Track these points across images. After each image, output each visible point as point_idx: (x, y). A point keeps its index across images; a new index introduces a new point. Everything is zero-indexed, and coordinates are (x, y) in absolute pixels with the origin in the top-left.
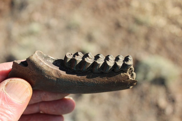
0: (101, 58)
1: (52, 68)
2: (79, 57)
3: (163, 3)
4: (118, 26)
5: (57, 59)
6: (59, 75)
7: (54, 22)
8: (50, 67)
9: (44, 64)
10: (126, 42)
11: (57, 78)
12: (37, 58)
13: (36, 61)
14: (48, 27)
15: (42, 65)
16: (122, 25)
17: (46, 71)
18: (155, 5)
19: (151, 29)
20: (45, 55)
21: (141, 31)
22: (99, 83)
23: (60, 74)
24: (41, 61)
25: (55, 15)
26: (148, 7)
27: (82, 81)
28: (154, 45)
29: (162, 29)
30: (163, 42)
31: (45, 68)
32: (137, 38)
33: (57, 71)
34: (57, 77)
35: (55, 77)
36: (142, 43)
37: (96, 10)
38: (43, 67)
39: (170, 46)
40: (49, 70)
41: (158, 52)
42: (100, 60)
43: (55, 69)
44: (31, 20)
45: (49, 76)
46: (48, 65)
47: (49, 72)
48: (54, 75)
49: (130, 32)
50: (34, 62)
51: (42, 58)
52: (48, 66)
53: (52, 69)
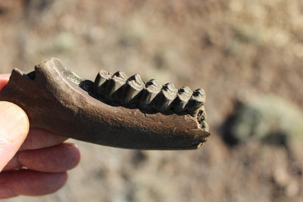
0: (155, 86)
1: (74, 89)
2: (121, 79)
3: (283, 6)
4: (207, 42)
5: (84, 80)
6: (83, 103)
7: (97, 33)
8: (71, 87)
9: (62, 80)
10: (219, 70)
11: (80, 109)
12: (52, 67)
13: (49, 71)
14: (88, 40)
15: (59, 81)
16: (213, 41)
17: (63, 92)
18: (269, 9)
19: (263, 50)
20: (66, 68)
21: (247, 52)
22: (146, 127)
23: (85, 102)
24: (58, 75)
25: (99, 21)
26: (258, 12)
27: (120, 119)
28: (267, 77)
29: (282, 51)
30: (282, 73)
31: (63, 88)
32: (239, 64)
33: (81, 96)
34: (79, 106)
35: (75, 106)
36: (247, 73)
37: (169, 14)
38: (59, 84)
39: (295, 79)
40: (68, 91)
41: (275, 88)
42: (153, 88)
43: (79, 92)
44: (58, 29)
45: (66, 102)
46: (69, 84)
47: (68, 95)
48: (75, 102)
49: (227, 53)
50: (46, 73)
51: (60, 71)
52: (67, 85)
53: (74, 92)
